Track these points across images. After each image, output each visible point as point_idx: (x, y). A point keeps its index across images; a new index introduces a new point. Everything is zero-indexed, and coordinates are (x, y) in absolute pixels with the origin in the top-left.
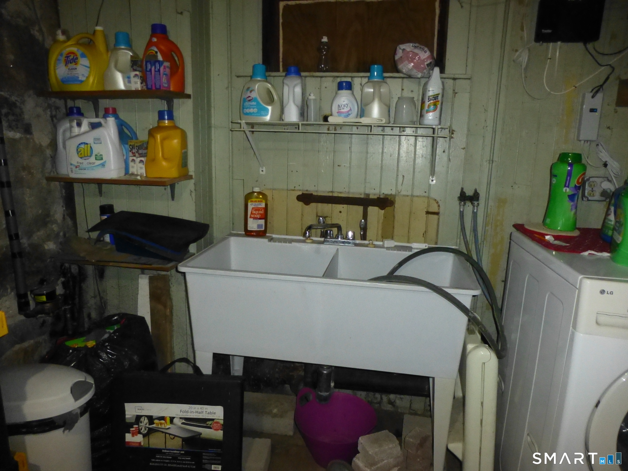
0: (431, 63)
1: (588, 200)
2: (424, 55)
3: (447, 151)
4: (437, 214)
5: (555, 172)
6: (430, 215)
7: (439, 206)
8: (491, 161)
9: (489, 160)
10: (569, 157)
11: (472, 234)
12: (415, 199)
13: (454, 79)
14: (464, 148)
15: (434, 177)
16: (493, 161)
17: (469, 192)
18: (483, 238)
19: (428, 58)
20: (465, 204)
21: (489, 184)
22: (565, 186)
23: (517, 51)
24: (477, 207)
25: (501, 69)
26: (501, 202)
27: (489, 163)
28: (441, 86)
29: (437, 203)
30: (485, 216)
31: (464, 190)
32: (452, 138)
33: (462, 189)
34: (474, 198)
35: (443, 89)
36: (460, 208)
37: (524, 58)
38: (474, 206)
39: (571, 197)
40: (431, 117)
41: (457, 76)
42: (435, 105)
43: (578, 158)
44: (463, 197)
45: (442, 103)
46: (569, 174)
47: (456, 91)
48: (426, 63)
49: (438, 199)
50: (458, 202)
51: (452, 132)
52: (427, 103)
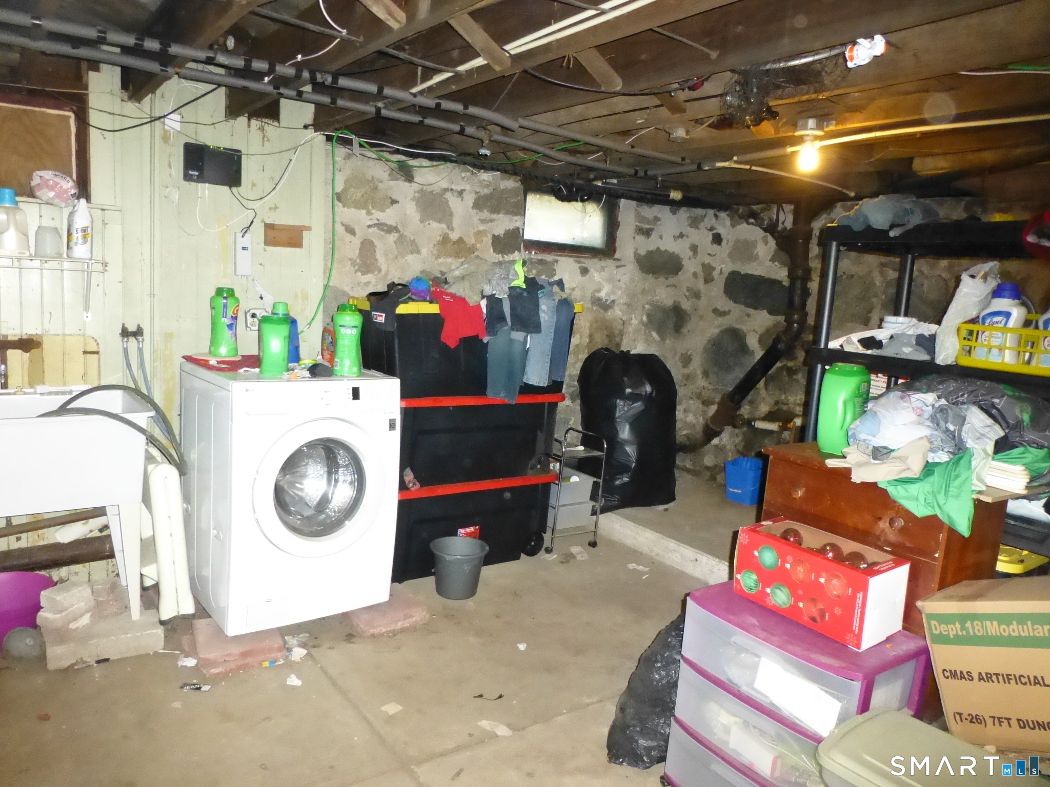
0: (75, 194)
1: (251, 330)
2: (68, 185)
3: (101, 285)
4: (97, 353)
5: (214, 305)
6: (88, 355)
7: (98, 344)
8: (152, 295)
9: (150, 294)
10: (224, 291)
11: (141, 372)
12: (67, 338)
13: (103, 210)
14: (121, 282)
15: (89, 313)
16: (154, 295)
17: (132, 328)
18: (152, 376)
19: (71, 188)
20: (128, 339)
21: (152, 318)
22: (223, 317)
23: (167, 187)
24: (142, 342)
25: (152, 202)
26: (168, 336)
27: (150, 297)
28: (90, 220)
29: (96, 341)
30: (152, 351)
31: (126, 326)
32: (106, 271)
33: (123, 325)
34: (138, 333)
35: (92, 222)
36: (123, 345)
37: (176, 196)
38: (138, 342)
39: (230, 326)
40: (80, 250)
41: (104, 207)
42: (84, 237)
43: (231, 293)
44: (125, 333)
45: (92, 236)
46: (225, 306)
47: (106, 222)
48: (70, 194)
49: (96, 337)
50: (120, 338)
51: (105, 264)
52: (75, 236)
